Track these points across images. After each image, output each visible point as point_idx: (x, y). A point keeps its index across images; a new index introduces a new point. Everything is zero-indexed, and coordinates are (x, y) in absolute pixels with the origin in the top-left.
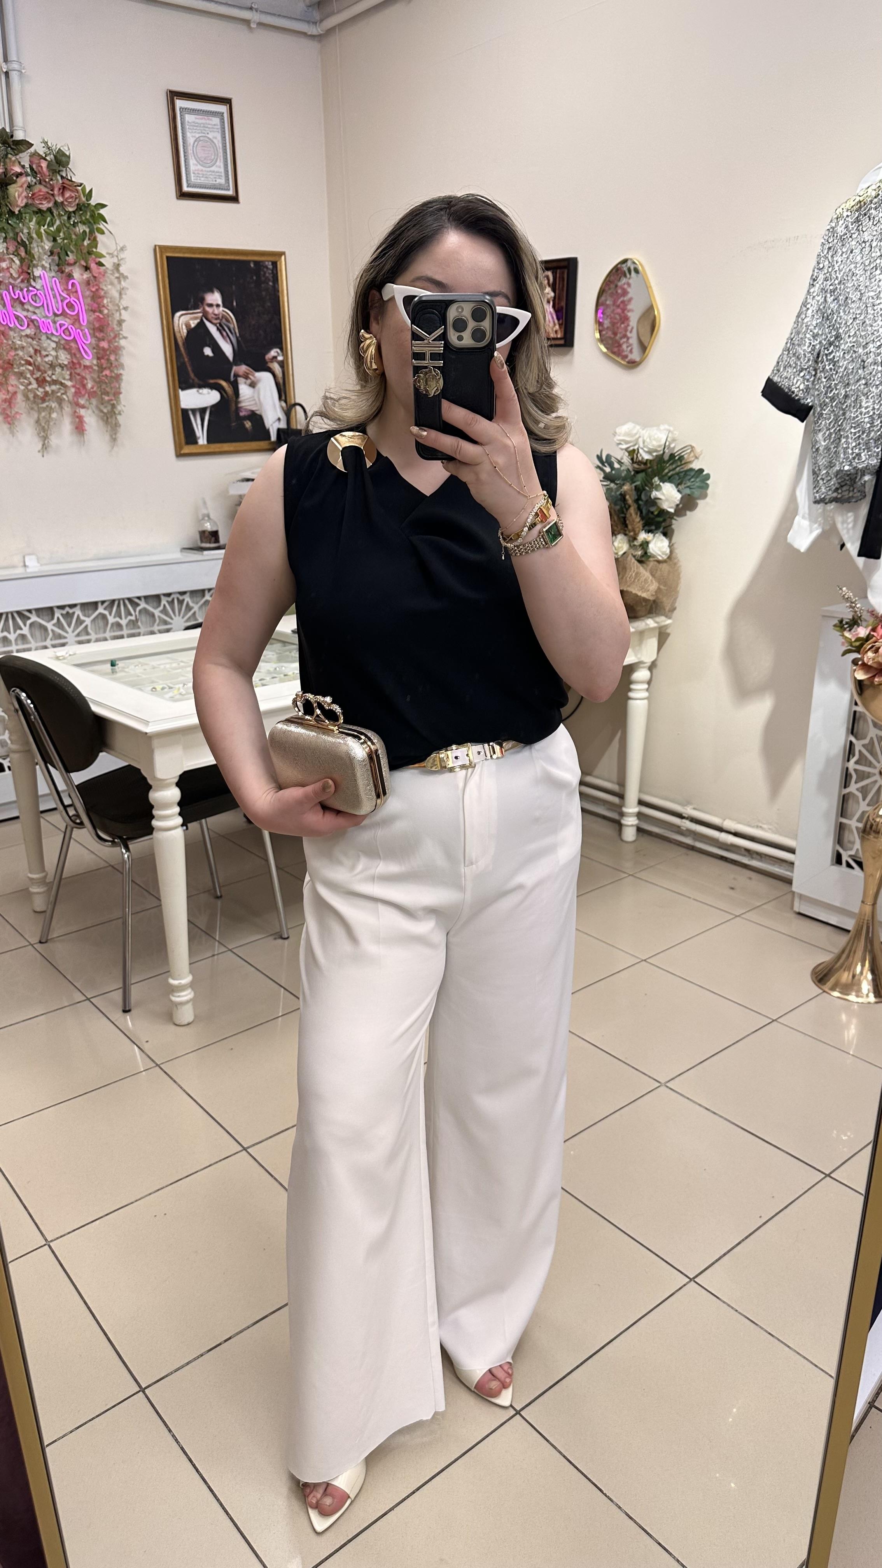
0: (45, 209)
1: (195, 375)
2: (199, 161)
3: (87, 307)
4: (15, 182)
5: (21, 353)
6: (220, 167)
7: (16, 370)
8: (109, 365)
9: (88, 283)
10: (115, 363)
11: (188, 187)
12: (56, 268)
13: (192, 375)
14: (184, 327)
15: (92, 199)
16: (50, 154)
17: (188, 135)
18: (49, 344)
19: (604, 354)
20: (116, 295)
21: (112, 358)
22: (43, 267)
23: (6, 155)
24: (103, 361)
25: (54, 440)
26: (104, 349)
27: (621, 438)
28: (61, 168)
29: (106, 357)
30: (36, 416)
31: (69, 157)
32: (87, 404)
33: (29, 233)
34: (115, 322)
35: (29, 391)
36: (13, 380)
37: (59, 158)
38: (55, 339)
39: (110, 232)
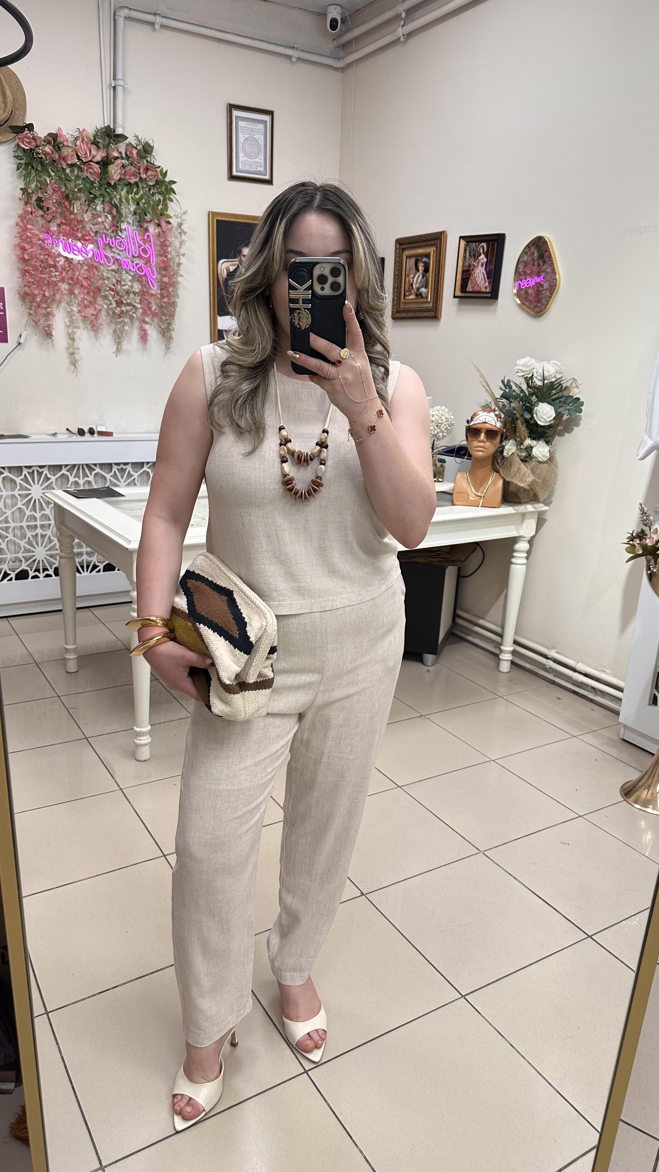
0: (133, 183)
2: (247, 153)
3: (156, 252)
4: (113, 163)
5: (106, 282)
6: (261, 159)
7: (102, 294)
8: (168, 294)
9: (159, 235)
10: (172, 293)
11: (236, 172)
12: (137, 224)
13: (228, 306)
14: (225, 271)
15: (167, 177)
16: (140, 145)
17: (241, 135)
18: (127, 277)
19: (518, 305)
20: (178, 245)
21: (170, 289)
22: (128, 223)
23: (109, 144)
24: (163, 291)
25: (125, 345)
26: (165, 283)
27: (520, 368)
28: (147, 155)
29: (166, 289)
30: (114, 327)
31: (153, 147)
32: (151, 322)
33: (120, 199)
34: (176, 264)
35: (111, 309)
36: (100, 301)
37: (146, 148)
38: (133, 274)
39: (178, 201)
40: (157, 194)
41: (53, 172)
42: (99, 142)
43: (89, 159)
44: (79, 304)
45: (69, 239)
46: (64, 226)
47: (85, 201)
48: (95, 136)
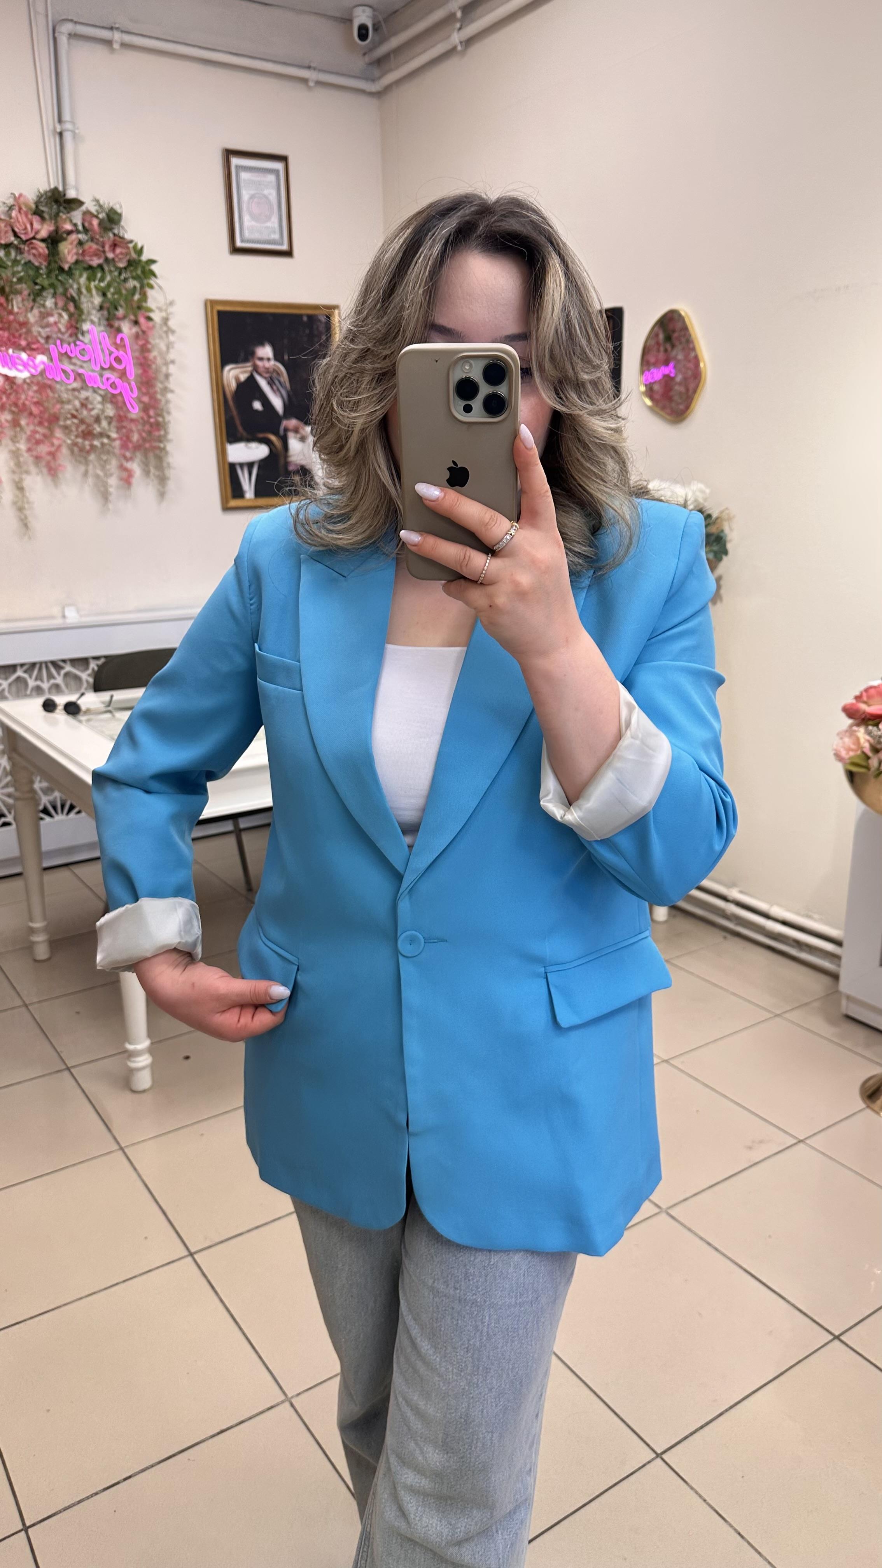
0: (95, 265)
1: (245, 429)
2: (253, 218)
3: (134, 361)
4: (65, 239)
5: (67, 407)
6: (274, 222)
7: (62, 424)
9: (137, 336)
11: (241, 242)
12: (105, 323)
13: (240, 429)
14: (233, 380)
15: (144, 255)
16: (102, 212)
17: (244, 191)
18: (95, 398)
20: (164, 348)
23: (58, 214)
28: (113, 226)
31: (120, 215)
32: (133, 457)
33: (79, 289)
34: (163, 376)
35: (76, 444)
36: (58, 433)
37: (112, 215)
38: (102, 393)
39: (160, 287)
40: (131, 280)
42: (43, 212)
43: (31, 235)
44: (29, 439)
46: (1, 332)
47: (29, 295)
48: (37, 203)
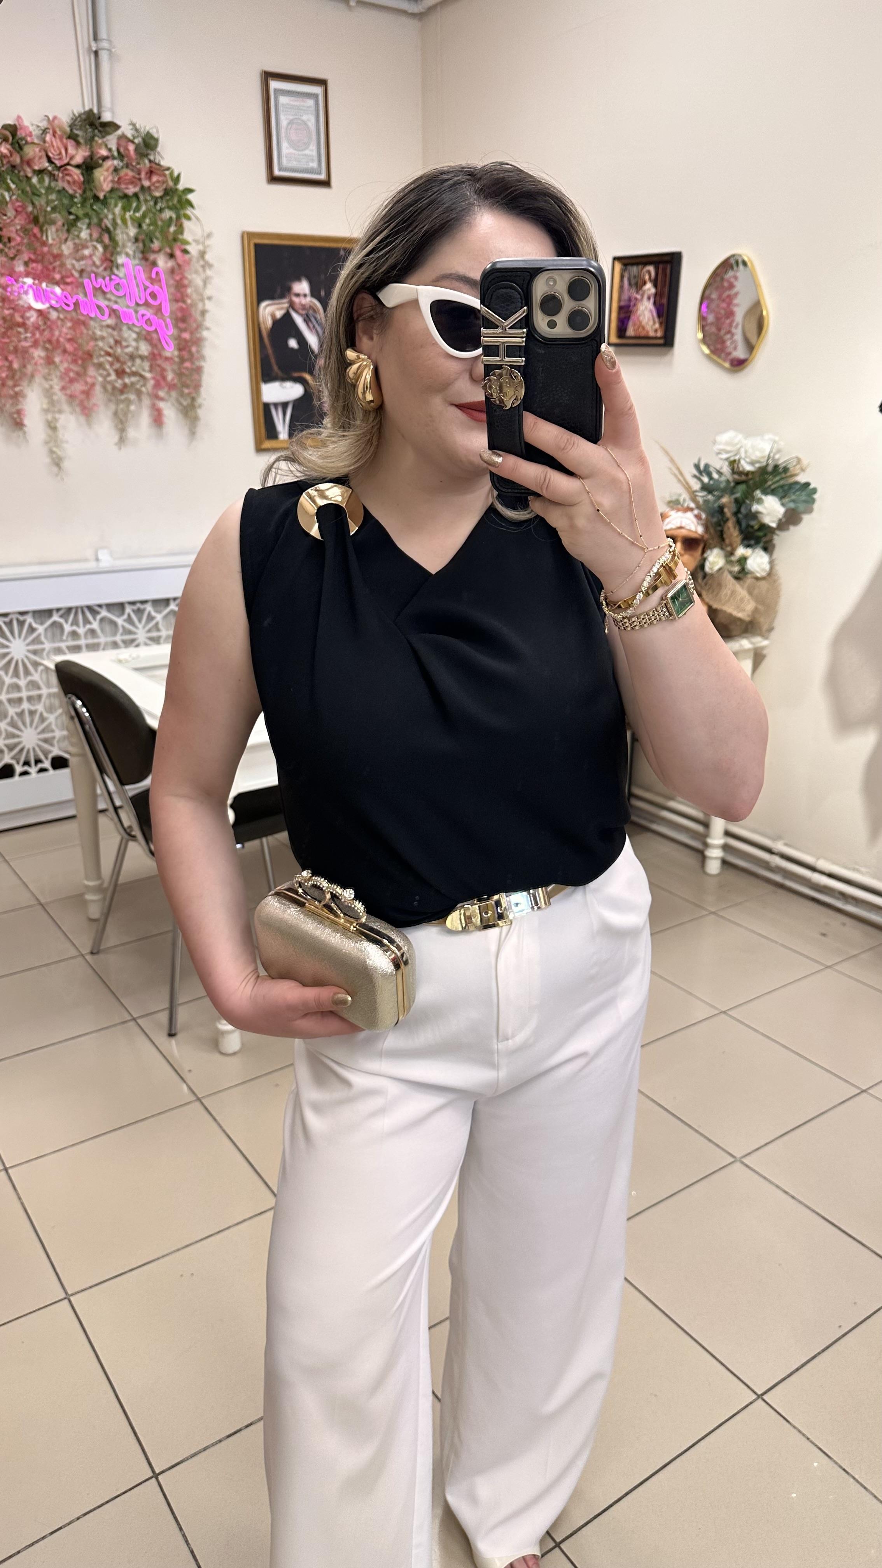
0: (131, 194)
1: (280, 368)
2: (292, 144)
3: (170, 297)
4: (100, 166)
5: (100, 344)
6: (312, 150)
7: (96, 361)
8: (190, 357)
9: (172, 271)
10: (196, 355)
11: (279, 171)
12: (140, 256)
13: (275, 368)
14: (269, 317)
15: (180, 183)
16: (138, 136)
17: (282, 117)
18: (130, 336)
19: (706, 355)
20: (201, 283)
21: (194, 349)
23: (93, 138)
24: (184, 353)
25: (131, 433)
26: (186, 341)
27: (721, 447)
28: (149, 152)
29: (187, 349)
30: (114, 407)
31: (157, 140)
32: (166, 397)
33: (114, 220)
34: (198, 312)
35: (109, 382)
36: (92, 371)
37: (148, 140)
38: (137, 330)
39: (197, 219)
40: (167, 210)
41: (14, 183)
42: (77, 135)
43: (66, 162)
44: (63, 377)
45: (41, 283)
46: (34, 265)
47: (63, 225)
48: (71, 126)
